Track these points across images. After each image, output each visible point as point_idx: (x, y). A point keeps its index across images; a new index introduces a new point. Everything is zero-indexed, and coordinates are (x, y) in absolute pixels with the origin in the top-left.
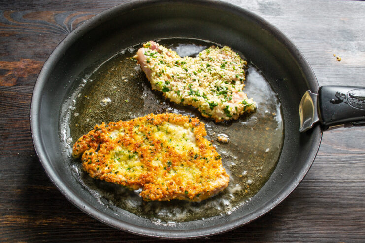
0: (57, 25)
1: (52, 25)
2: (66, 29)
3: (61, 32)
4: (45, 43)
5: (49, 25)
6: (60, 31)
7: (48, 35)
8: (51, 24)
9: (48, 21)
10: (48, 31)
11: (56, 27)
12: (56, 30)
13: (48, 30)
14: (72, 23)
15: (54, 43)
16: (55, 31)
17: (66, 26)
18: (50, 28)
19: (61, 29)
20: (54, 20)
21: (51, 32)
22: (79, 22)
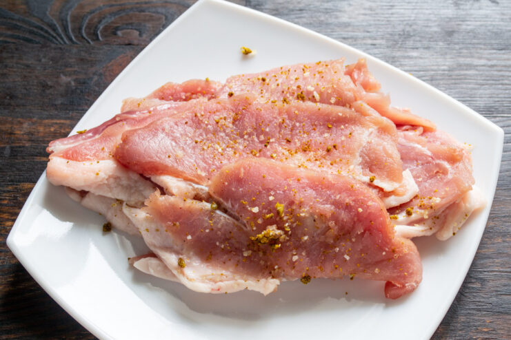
0: (34, 20)
1: (19, 20)
2: (55, 30)
3: (44, 37)
4: (6, 66)
5: (13, 19)
6: (41, 35)
7: (12, 46)
8: (17, 17)
9: (10, 10)
10: (12, 36)
11: (30, 24)
12: (31, 32)
13: (9, 33)
14: (70, 13)
15: (28, 66)
16: (27, 36)
17: (55, 22)
18: (15, 27)
19: (42, 29)
20: (23, 7)
21: (18, 38)
22: (87, 10)
